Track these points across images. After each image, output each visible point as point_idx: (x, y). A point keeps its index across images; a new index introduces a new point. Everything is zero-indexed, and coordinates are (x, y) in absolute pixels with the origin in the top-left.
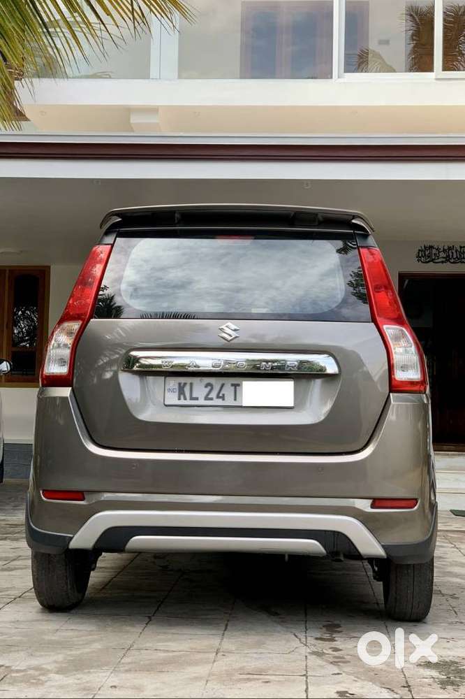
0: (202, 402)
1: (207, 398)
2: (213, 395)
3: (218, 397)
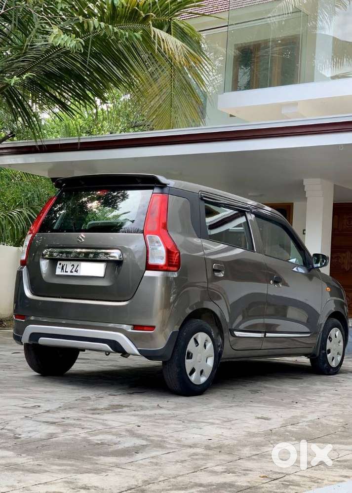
0: (69, 274)
1: (71, 272)
2: (73, 270)
3: (75, 271)
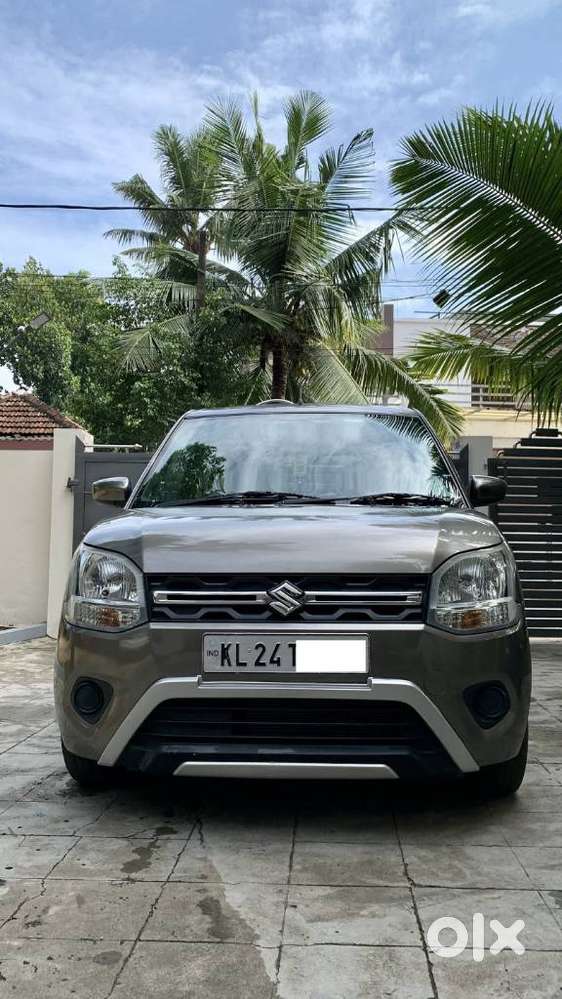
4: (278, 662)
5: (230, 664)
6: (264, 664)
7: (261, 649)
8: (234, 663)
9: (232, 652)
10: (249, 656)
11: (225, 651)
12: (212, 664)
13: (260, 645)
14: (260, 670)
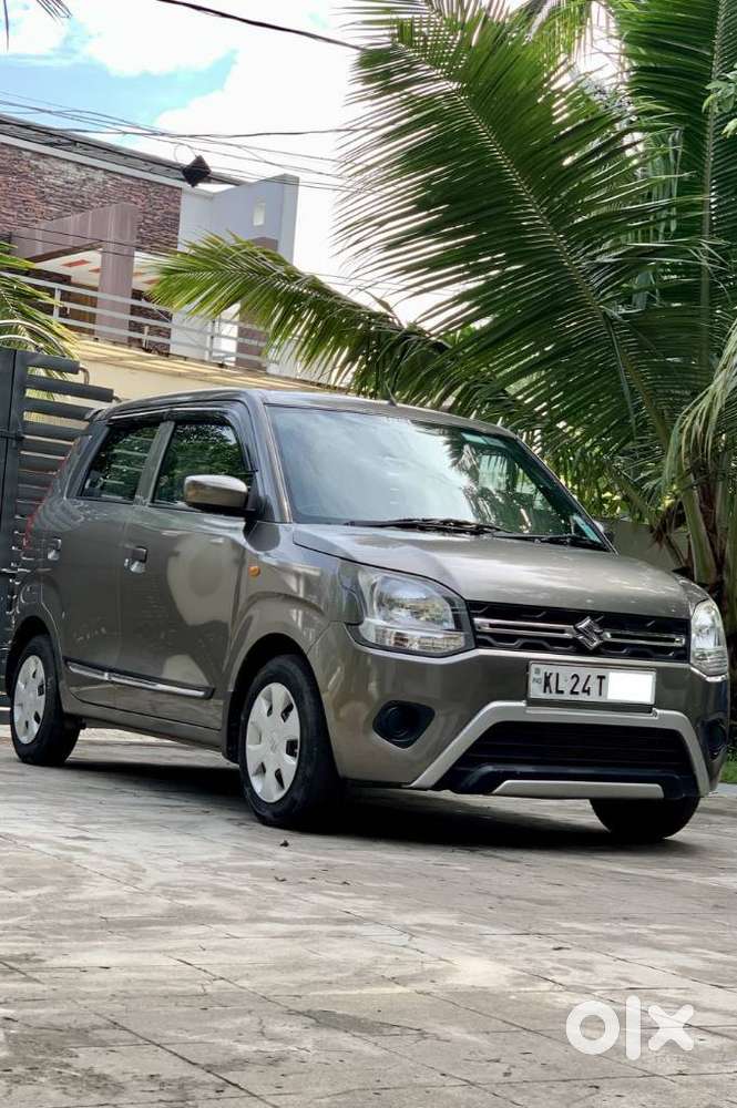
4: (588, 692)
5: (551, 692)
6: (577, 693)
7: (575, 679)
8: (554, 691)
9: (553, 680)
10: (565, 685)
11: (547, 678)
12: (536, 691)
13: (575, 676)
14: (574, 698)
